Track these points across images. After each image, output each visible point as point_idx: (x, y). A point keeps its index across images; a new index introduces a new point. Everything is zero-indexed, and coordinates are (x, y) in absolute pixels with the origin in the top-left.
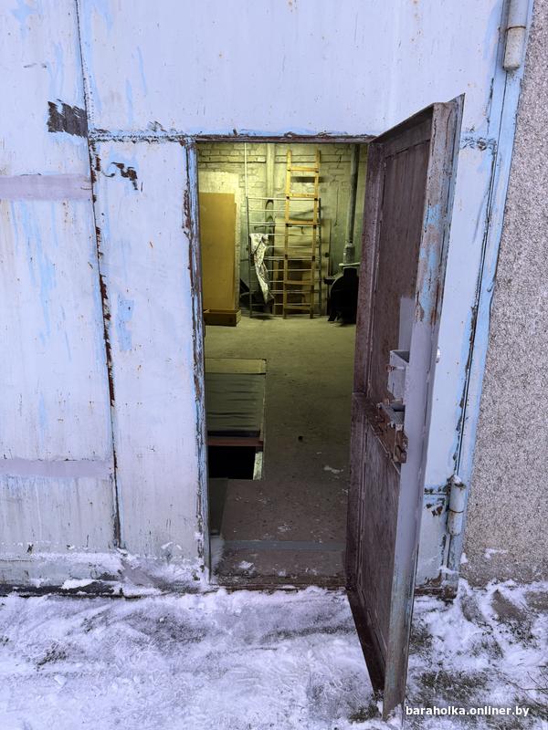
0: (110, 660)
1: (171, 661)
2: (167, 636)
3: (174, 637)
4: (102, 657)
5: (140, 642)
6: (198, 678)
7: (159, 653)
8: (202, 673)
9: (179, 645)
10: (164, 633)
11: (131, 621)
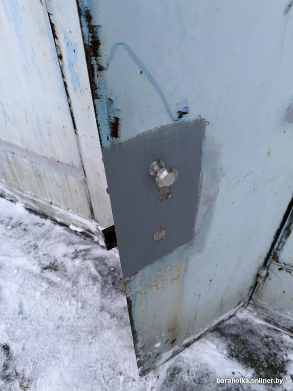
0: (75, 283)
1: (104, 301)
2: (110, 282)
3: (113, 284)
4: (72, 280)
5: (95, 279)
6: (112, 321)
7: (100, 292)
8: (115, 319)
9: (114, 291)
10: (110, 280)
11: (97, 262)
